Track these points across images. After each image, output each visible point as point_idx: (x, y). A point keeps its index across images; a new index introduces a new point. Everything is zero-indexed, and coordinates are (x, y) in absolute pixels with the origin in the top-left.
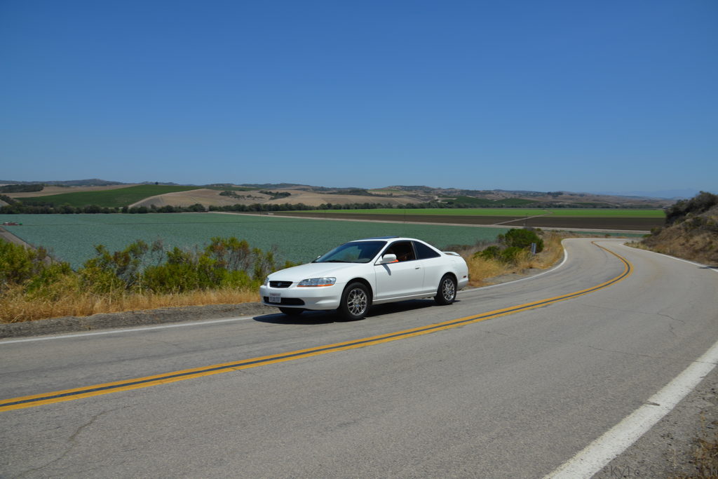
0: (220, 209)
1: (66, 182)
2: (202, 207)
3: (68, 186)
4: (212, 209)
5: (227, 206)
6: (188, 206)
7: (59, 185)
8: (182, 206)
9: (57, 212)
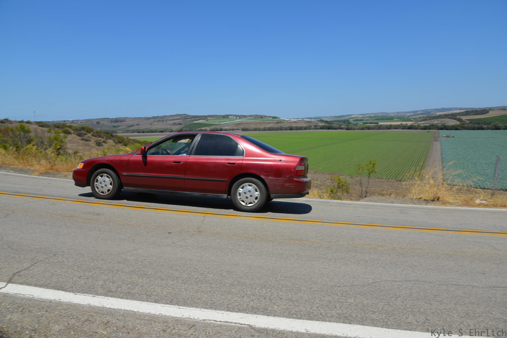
7: (503, 109)
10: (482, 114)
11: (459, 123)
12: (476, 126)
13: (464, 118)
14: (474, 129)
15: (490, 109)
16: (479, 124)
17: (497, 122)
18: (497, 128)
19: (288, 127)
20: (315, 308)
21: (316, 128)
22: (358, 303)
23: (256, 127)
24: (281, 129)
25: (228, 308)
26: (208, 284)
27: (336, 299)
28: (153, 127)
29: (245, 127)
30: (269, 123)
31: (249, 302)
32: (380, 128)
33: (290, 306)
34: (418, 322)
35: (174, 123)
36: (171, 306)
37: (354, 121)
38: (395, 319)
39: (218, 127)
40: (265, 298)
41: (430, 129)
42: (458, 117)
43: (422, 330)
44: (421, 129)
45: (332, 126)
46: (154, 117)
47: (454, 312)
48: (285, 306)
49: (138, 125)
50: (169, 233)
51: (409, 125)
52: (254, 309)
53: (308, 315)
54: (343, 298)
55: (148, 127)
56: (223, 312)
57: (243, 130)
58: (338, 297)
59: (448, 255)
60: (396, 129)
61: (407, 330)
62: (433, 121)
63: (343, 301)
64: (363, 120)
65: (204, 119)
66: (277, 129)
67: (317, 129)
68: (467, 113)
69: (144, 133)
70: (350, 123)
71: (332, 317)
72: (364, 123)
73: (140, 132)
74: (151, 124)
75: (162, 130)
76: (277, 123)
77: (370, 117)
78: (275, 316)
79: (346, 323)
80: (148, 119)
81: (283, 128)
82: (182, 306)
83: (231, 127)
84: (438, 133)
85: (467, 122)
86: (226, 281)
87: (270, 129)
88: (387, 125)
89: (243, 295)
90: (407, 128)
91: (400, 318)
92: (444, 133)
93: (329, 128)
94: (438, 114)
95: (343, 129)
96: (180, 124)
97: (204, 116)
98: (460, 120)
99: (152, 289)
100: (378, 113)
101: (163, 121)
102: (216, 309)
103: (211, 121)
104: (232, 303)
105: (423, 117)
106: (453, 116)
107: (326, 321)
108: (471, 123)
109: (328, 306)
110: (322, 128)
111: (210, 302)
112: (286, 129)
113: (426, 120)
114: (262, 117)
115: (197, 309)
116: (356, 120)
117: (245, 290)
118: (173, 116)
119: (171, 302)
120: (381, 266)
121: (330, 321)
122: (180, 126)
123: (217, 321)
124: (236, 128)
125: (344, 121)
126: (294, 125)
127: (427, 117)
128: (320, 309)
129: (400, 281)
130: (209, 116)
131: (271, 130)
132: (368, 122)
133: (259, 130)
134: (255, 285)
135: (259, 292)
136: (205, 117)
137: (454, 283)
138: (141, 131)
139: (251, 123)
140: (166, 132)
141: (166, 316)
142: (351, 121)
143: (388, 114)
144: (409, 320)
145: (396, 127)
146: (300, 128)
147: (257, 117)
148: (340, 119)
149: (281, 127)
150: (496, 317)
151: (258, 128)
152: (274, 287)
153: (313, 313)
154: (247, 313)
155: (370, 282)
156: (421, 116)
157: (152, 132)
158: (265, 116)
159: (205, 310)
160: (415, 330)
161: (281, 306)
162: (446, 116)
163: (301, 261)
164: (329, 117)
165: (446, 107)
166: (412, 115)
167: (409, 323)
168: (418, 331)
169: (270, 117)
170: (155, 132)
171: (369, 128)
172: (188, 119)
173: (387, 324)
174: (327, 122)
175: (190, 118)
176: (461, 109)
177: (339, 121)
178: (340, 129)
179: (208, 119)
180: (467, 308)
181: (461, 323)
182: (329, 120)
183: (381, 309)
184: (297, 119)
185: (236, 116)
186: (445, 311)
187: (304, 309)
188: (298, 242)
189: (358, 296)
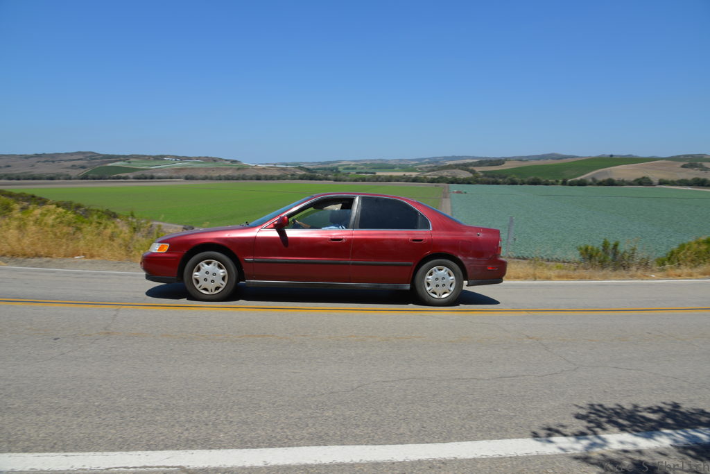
0: (673, 183)
1: (528, 157)
2: (649, 180)
3: (527, 161)
4: (662, 183)
5: (682, 180)
6: (633, 179)
7: (520, 159)
8: (625, 179)
9: (504, 183)
10: (497, 165)
11: (471, 175)
12: (491, 179)
13: (477, 169)
14: (488, 183)
15: (507, 159)
16: (494, 177)
17: (513, 176)
18: (513, 183)
19: (254, 176)
20: (279, 430)
21: (293, 177)
22: (339, 415)
23: (206, 174)
24: (244, 178)
25: (148, 445)
26: (117, 414)
27: (308, 414)
28: (36, 172)
29: (191, 174)
30: (226, 169)
31: (182, 433)
32: (378, 179)
33: (244, 430)
34: (411, 432)
35: (73, 166)
36: (52, 454)
37: (344, 169)
38: (384, 431)
39: (147, 174)
40: (207, 425)
41: (438, 182)
42: (471, 168)
43: (416, 442)
44: (428, 182)
45: (315, 176)
46: (37, 156)
47: (455, 413)
48: (235, 431)
49: (9, 166)
50: (56, 339)
51: (414, 176)
52: (190, 442)
53: (269, 440)
54: (318, 411)
55: (27, 170)
56: (139, 452)
57: (187, 178)
58: (311, 411)
59: (451, 341)
60: (398, 181)
61: (397, 444)
62: (442, 172)
63: (319, 415)
64: (355, 169)
65: (124, 161)
66: (238, 179)
67: (295, 179)
68: (481, 163)
69: (19, 179)
70: (339, 172)
71: (301, 439)
72: (357, 173)
73: (12, 179)
74: (33, 166)
75: (52, 175)
76: (239, 169)
77: (366, 165)
78: (219, 448)
79: (320, 445)
80: (27, 157)
81: (247, 176)
82: (72, 451)
83: (168, 174)
84: (449, 188)
85: (481, 174)
86: (148, 405)
87: (227, 178)
88: (386, 176)
89: (172, 424)
90: (411, 180)
91: (389, 430)
92: (454, 187)
93: (311, 178)
94: (448, 163)
95: (329, 180)
96: (83, 167)
97: (124, 156)
98: (472, 172)
99: (19, 431)
100: (375, 160)
101: (53, 161)
102: (128, 450)
103: (135, 164)
104: (156, 437)
105: (431, 167)
106: (465, 167)
107: (293, 446)
108: (485, 176)
109: (296, 425)
110: (302, 178)
111: (120, 440)
112: (251, 179)
113: (434, 171)
114: (215, 160)
115: (98, 453)
116: (348, 169)
117: (176, 416)
118: (72, 154)
119: (52, 447)
120: (370, 363)
121: (298, 445)
122: (82, 170)
123: (129, 468)
124: (174, 175)
125: (331, 170)
126: (262, 173)
127: (435, 166)
128: (286, 430)
129: (392, 381)
130: (132, 156)
131: (229, 179)
132: (362, 171)
133: (211, 179)
134: (192, 407)
135: (198, 416)
136: (125, 158)
137: (458, 377)
138: (14, 177)
139: (199, 169)
140: (59, 179)
141: (42, 471)
142: (340, 169)
143: (388, 161)
144: (401, 431)
145: (398, 179)
146: (271, 178)
147: (207, 159)
148: (327, 166)
149: (244, 175)
150: (501, 414)
151: (209, 175)
152: (221, 406)
153: (275, 437)
154: (178, 449)
155: (356, 385)
156: (429, 165)
157: (34, 179)
158: (221, 159)
159: (111, 453)
160: (407, 442)
161: (230, 433)
162: (457, 166)
163: (262, 366)
164: (312, 163)
165: (457, 155)
166: (416, 164)
167: (401, 434)
168: (411, 443)
169: (227, 160)
170: (40, 178)
171: (364, 180)
172: (97, 159)
173: (373, 440)
174: (308, 170)
175: (101, 158)
176: (474, 158)
177: (325, 169)
178: (327, 179)
179: (131, 160)
180: (469, 407)
181: (462, 426)
182: (311, 167)
183: (366, 420)
184: (267, 164)
185: (176, 157)
186: (445, 413)
187: (264, 433)
188: (259, 339)
189: (338, 406)
